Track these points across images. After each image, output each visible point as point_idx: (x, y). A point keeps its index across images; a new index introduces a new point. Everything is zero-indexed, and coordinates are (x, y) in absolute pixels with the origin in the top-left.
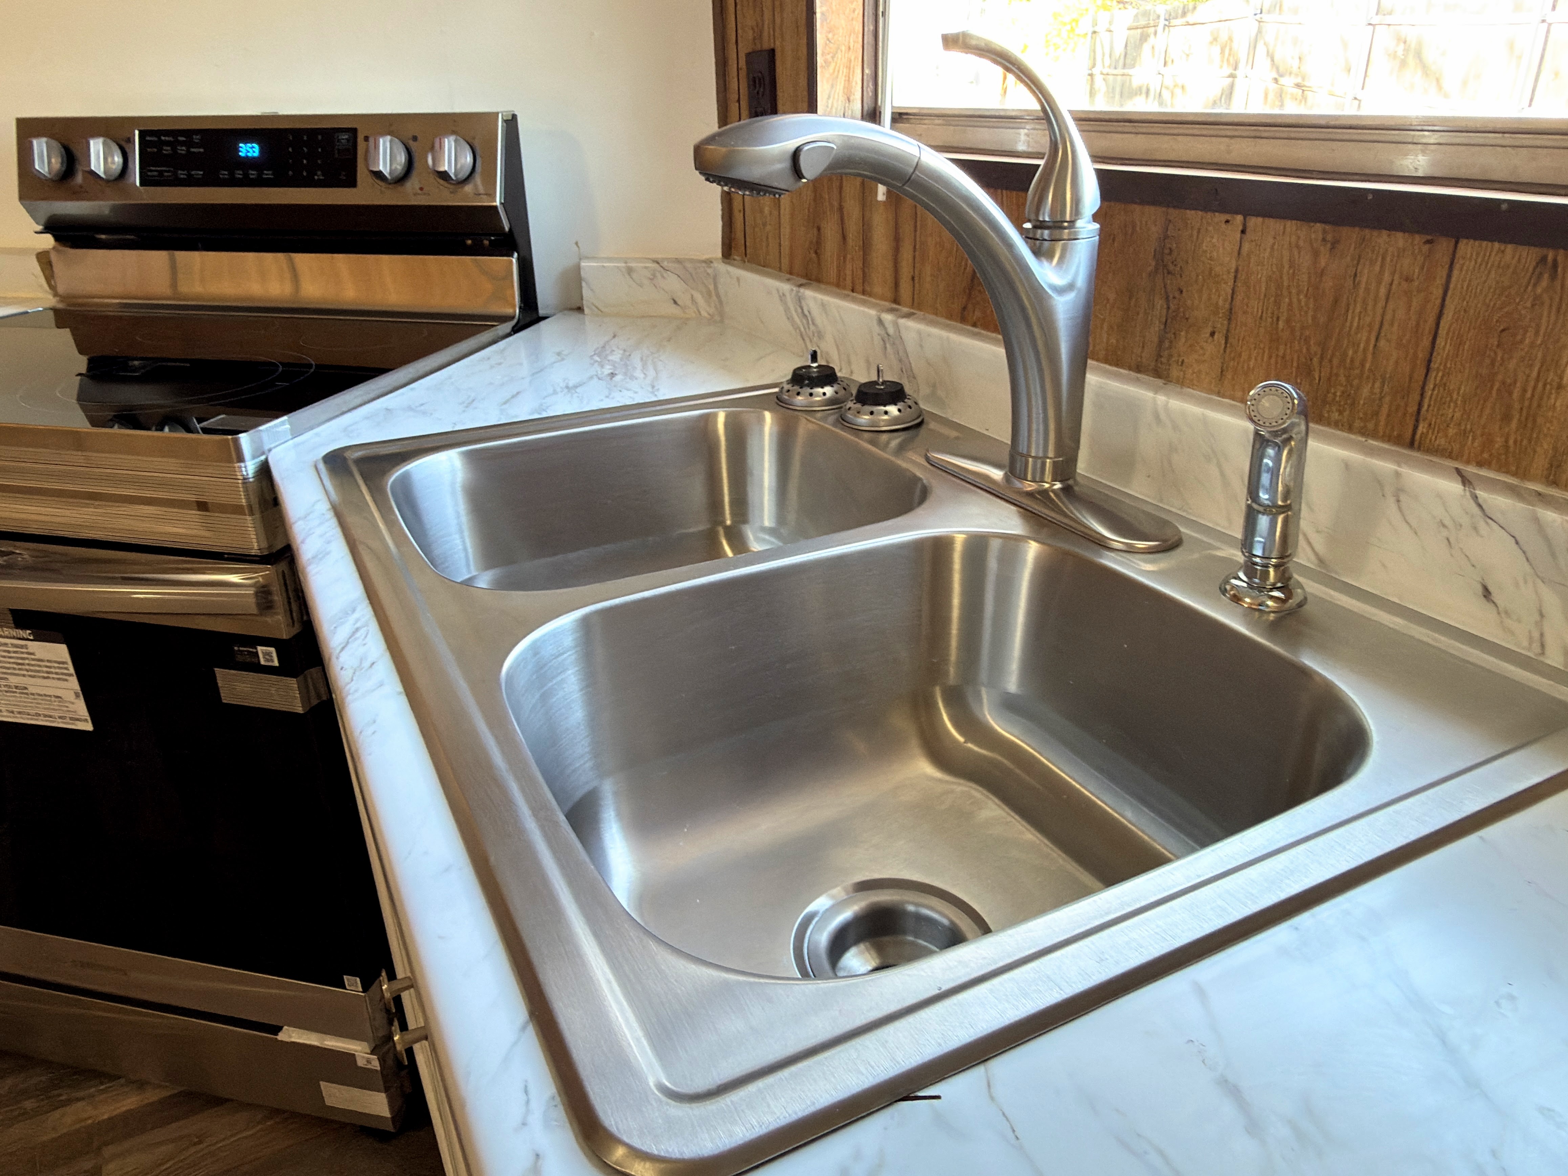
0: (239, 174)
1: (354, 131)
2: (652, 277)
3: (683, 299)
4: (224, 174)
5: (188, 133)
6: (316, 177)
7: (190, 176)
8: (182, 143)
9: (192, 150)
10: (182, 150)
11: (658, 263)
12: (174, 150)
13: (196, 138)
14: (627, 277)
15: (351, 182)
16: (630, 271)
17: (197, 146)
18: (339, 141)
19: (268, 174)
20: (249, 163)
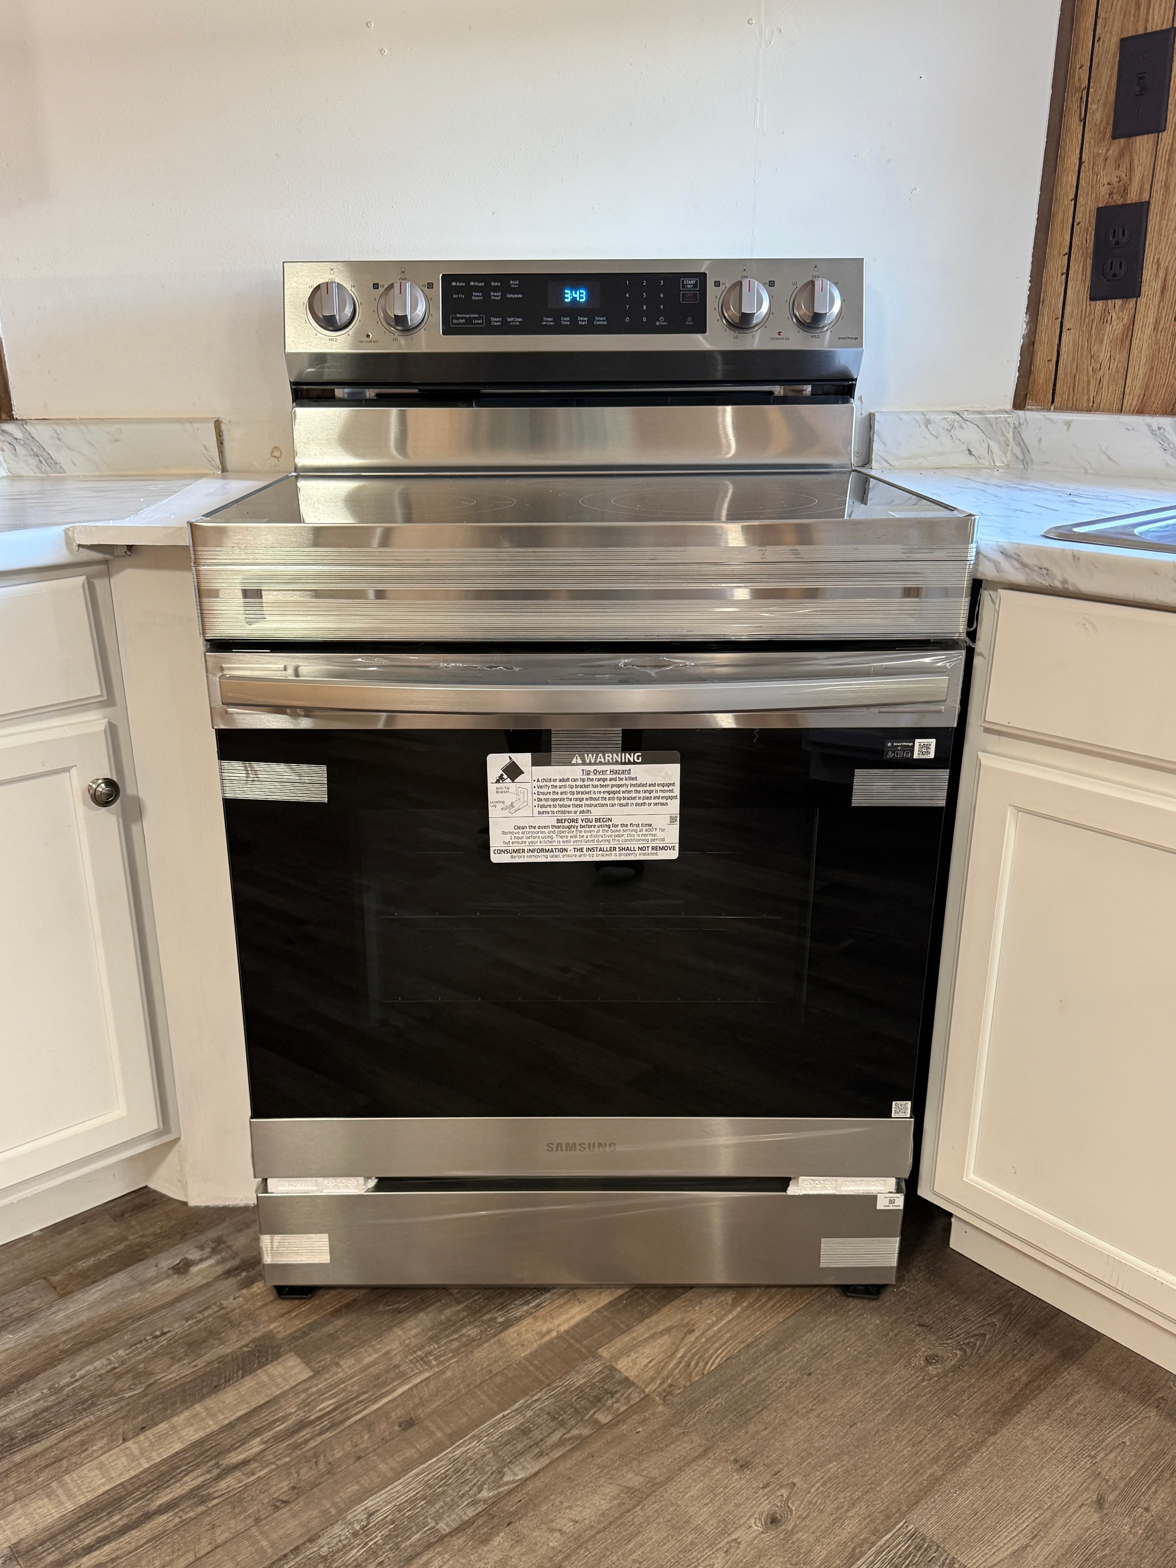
0: (566, 321)
1: (702, 277)
2: (950, 428)
3: (980, 450)
4: (548, 321)
5: (504, 278)
6: (658, 323)
7: (504, 322)
8: (496, 289)
9: (509, 296)
10: (496, 296)
11: (958, 414)
12: (486, 295)
13: (514, 283)
14: (924, 428)
15: (700, 327)
16: (928, 422)
17: (514, 291)
18: (684, 286)
19: (601, 321)
20: (575, 309)
